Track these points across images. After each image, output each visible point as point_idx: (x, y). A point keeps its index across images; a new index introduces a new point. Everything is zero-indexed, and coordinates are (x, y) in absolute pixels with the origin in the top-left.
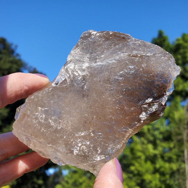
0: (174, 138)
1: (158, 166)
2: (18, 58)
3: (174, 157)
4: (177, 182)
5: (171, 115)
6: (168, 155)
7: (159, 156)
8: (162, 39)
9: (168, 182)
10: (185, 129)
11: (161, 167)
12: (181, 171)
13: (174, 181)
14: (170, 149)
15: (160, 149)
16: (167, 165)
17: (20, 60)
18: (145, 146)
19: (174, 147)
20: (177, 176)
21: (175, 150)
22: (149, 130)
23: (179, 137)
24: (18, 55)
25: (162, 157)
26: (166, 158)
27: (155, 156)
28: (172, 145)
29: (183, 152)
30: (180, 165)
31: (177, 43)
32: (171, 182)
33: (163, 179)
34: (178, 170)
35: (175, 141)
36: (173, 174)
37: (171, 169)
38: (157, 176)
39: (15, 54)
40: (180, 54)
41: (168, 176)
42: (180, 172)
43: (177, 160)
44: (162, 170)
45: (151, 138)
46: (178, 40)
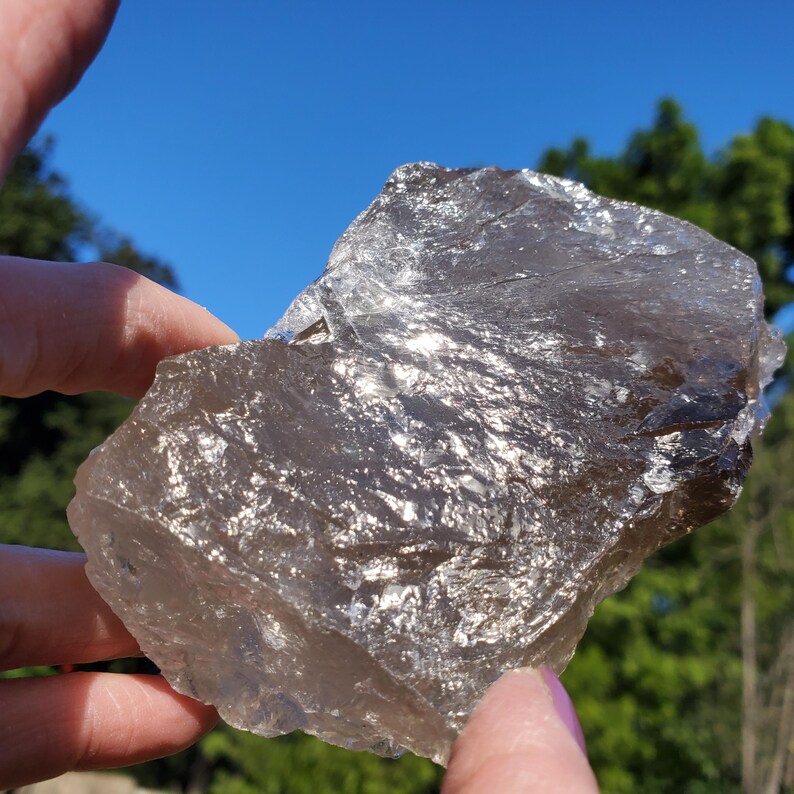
0: (702, 553)
1: (630, 667)
2: (55, 192)
3: (701, 633)
4: (704, 735)
6: (674, 622)
7: (637, 627)
8: (673, 138)
9: (669, 733)
10: (748, 517)
11: (644, 672)
12: (727, 689)
13: (696, 729)
14: (686, 600)
15: (644, 596)
16: (669, 665)
17: (64, 203)
19: (703, 592)
20: (706, 710)
21: (706, 605)
23: (725, 552)
24: (55, 179)
25: (652, 633)
26: (666, 636)
27: (622, 626)
28: (692, 583)
29: (736, 612)
30: (721, 668)
31: (733, 155)
32: (680, 733)
33: (649, 719)
34: (713, 686)
35: (706, 567)
36: (689, 701)
37: (685, 680)
38: (628, 707)
39: (44, 176)
40: (746, 204)
41: (668, 711)
42: (720, 694)
43: (712, 645)
44: (648, 683)
46: (738, 144)
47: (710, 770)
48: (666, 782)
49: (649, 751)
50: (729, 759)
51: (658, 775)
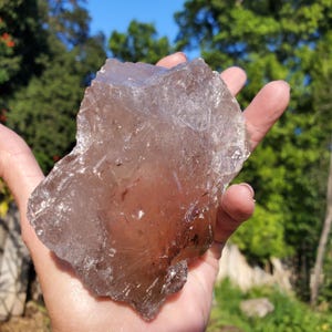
0: (316, 108)
1: (284, 155)
3: (314, 140)
4: (313, 181)
5: (316, 66)
6: (302, 136)
7: (287, 139)
9: (298, 180)
11: (289, 157)
12: (323, 163)
13: (309, 179)
14: (308, 127)
15: (291, 125)
16: (300, 153)
19: (316, 124)
20: (314, 171)
21: (317, 129)
25: (293, 141)
26: (299, 143)
27: (281, 137)
28: (312, 120)
30: (322, 154)
32: (303, 180)
33: (291, 175)
34: (318, 161)
35: (318, 113)
36: (307, 168)
37: (306, 160)
38: (282, 170)
41: (299, 171)
42: (320, 164)
43: (318, 145)
44: (291, 160)
47: (314, 194)
48: (296, 199)
49: (290, 187)
50: (322, 189)
51: (293, 196)
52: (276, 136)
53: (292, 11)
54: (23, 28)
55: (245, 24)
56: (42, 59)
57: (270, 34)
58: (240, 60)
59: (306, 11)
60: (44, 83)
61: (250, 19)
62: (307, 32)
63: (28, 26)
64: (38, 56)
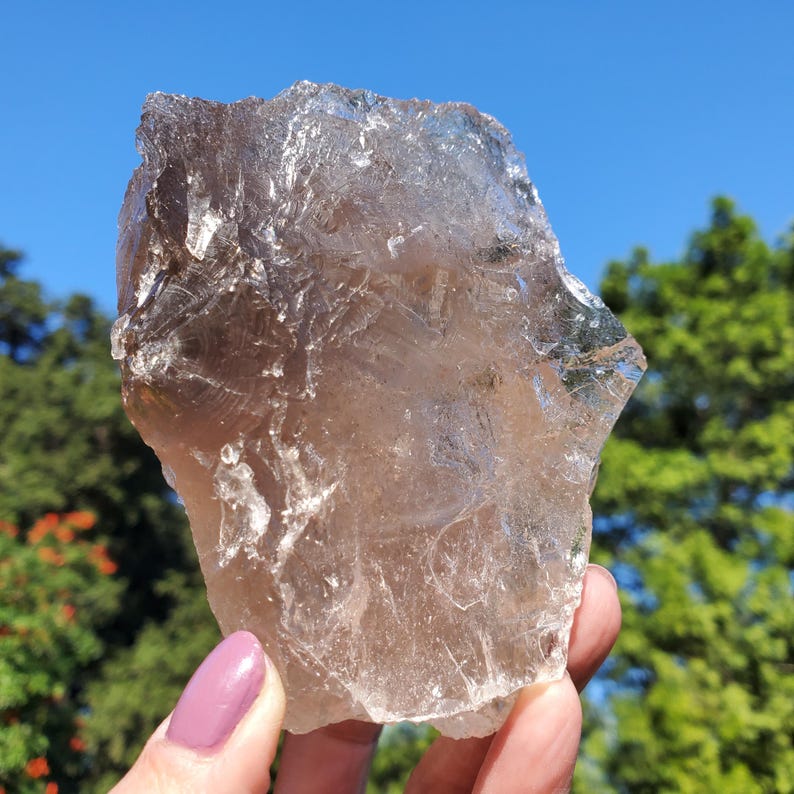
8: (731, 232)
18: (712, 699)
22: (720, 623)
27: (765, 737)
45: (738, 661)
52: (751, 735)
53: (726, 434)
54: (132, 518)
55: (625, 473)
56: (170, 584)
57: (686, 488)
58: (628, 552)
59: (758, 432)
60: (173, 638)
61: (634, 459)
62: (771, 478)
63: (143, 514)
64: (161, 577)
